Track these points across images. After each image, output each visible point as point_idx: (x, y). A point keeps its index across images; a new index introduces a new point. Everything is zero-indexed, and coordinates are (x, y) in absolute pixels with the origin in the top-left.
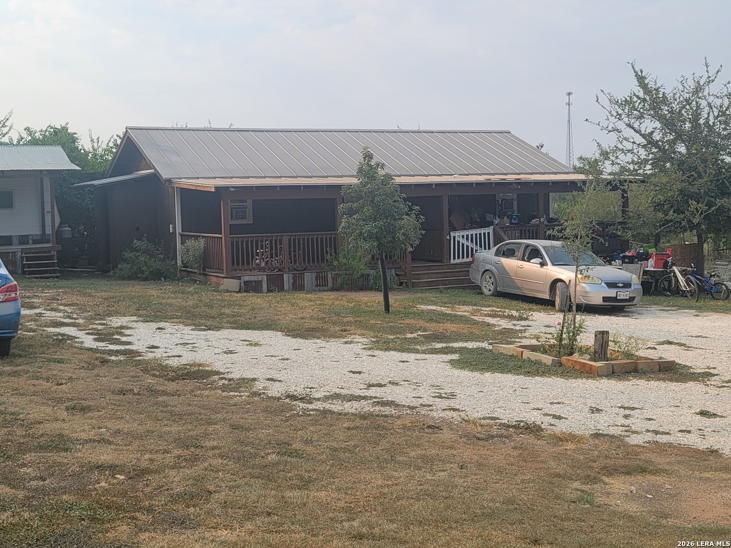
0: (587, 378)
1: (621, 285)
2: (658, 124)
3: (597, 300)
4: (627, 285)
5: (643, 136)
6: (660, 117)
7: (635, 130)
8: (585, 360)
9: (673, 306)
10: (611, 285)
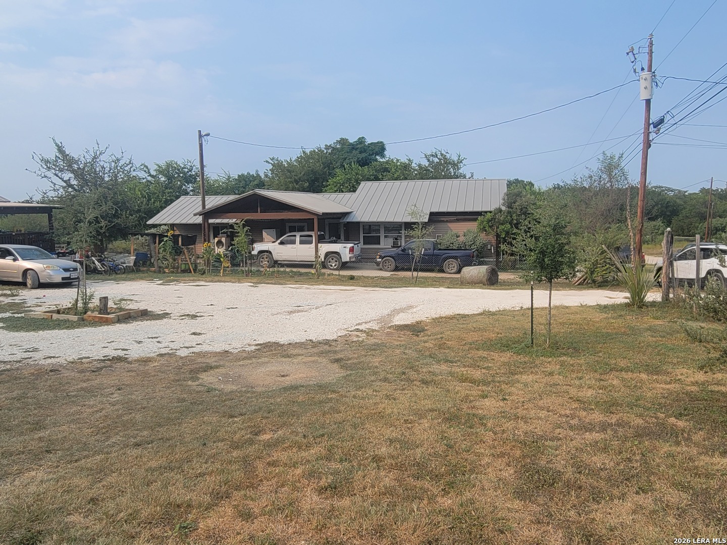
0: (107, 325)
1: (72, 270)
2: (72, 175)
3: (58, 279)
4: (75, 269)
5: (65, 182)
6: (73, 171)
7: (59, 178)
8: (96, 314)
9: (99, 280)
10: (66, 270)
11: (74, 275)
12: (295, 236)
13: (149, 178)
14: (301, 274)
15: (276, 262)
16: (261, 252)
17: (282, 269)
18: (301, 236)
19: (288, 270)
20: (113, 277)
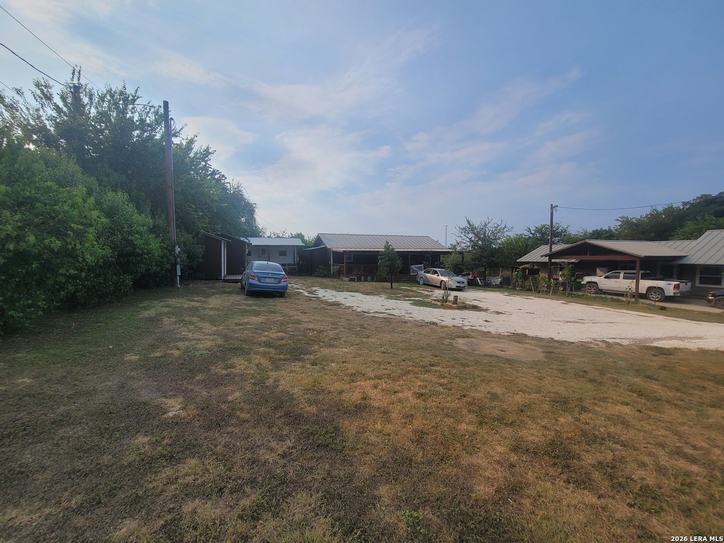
1: (461, 283)
2: (473, 235)
3: (454, 287)
4: (463, 283)
5: (469, 239)
6: (474, 233)
7: (466, 237)
8: (450, 304)
10: (458, 282)
11: (462, 285)
12: (620, 273)
13: (531, 235)
14: (618, 301)
15: (601, 290)
16: (589, 282)
17: (604, 296)
18: (625, 273)
19: (609, 297)
20: (485, 289)
